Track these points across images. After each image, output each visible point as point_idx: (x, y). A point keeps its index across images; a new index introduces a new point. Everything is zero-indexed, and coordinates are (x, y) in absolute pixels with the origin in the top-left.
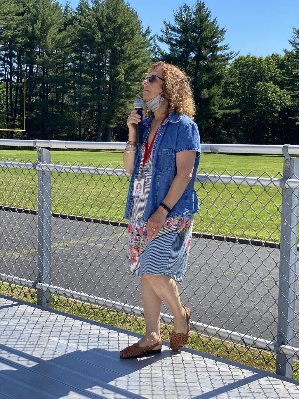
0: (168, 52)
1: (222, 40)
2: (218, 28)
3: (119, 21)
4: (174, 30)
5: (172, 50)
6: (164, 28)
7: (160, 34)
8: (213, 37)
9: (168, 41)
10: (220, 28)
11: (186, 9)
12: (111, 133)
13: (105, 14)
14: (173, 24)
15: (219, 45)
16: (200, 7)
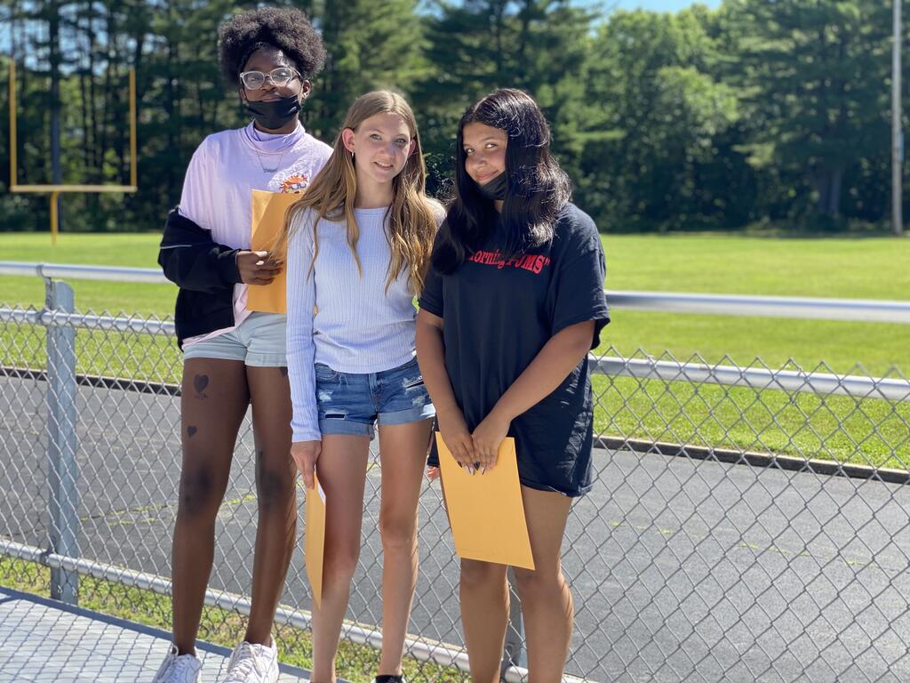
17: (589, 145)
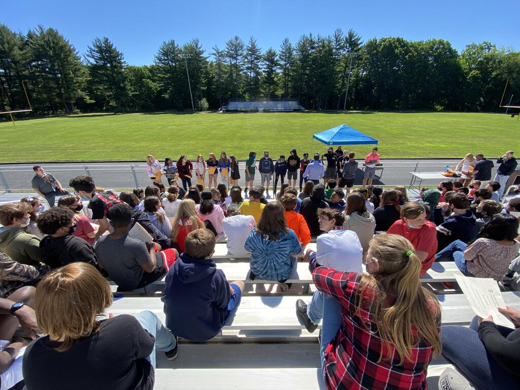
0: (95, 63)
1: (123, 58)
2: (118, 52)
3: (61, 44)
4: (94, 51)
5: (97, 62)
6: (89, 50)
7: (88, 53)
8: (117, 56)
9: (93, 57)
10: (120, 53)
11: (99, 40)
12: (73, 106)
13: (51, 40)
14: (93, 48)
15: (122, 61)
16: (107, 40)
17: (133, 95)
